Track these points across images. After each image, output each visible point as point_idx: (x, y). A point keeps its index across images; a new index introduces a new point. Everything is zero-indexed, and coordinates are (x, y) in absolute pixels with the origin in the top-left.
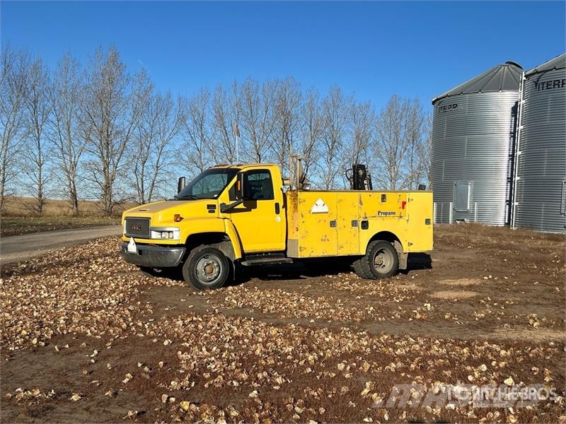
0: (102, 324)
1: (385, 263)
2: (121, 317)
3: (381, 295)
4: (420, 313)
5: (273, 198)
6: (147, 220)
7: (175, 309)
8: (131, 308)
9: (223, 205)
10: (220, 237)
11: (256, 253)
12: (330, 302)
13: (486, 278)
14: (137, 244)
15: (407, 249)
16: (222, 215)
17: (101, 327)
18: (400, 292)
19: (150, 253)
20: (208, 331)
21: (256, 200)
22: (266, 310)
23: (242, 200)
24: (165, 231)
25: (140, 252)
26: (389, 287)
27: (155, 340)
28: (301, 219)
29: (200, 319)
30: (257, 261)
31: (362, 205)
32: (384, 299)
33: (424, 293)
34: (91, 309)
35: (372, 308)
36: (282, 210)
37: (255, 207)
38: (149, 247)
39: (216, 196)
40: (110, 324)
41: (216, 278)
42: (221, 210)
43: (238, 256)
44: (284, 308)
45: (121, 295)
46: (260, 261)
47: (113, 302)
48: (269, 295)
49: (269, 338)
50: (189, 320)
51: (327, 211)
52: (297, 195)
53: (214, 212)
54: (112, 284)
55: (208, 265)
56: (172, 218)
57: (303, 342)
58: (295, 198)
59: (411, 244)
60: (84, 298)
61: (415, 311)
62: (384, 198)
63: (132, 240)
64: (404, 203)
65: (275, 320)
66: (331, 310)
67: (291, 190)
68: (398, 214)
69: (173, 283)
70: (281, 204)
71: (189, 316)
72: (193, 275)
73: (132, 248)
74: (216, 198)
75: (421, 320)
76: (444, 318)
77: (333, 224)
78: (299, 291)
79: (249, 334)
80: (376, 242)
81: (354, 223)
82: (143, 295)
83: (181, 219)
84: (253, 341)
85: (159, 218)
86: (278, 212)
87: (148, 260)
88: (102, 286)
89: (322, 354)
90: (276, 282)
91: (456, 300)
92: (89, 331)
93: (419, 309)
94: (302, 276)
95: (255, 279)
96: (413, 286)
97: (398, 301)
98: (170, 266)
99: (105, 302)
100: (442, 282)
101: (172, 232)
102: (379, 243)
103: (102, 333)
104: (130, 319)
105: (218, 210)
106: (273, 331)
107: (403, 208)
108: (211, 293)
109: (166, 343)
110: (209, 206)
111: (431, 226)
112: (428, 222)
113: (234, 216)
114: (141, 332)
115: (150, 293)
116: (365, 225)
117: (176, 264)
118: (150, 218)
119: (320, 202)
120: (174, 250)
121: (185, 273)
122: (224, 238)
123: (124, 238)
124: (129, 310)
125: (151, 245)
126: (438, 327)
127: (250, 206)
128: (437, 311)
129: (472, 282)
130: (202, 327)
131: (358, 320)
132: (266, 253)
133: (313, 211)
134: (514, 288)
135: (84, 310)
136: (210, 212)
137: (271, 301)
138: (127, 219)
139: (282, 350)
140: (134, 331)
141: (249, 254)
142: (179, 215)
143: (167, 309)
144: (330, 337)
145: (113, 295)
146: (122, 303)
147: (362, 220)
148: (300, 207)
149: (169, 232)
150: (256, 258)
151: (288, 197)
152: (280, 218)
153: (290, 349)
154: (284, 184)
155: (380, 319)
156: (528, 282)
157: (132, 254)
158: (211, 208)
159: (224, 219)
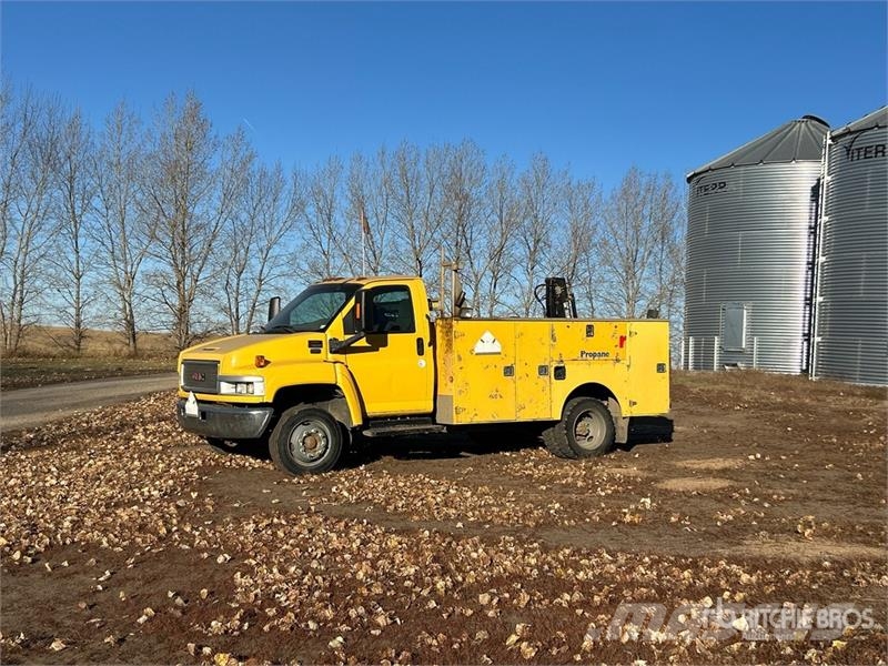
0: (130, 529)
1: (594, 432)
2: (162, 517)
3: (580, 484)
4: (632, 514)
5: (414, 331)
6: (214, 365)
7: (249, 506)
8: (181, 503)
9: (333, 341)
10: (328, 392)
11: (386, 417)
12: (495, 496)
13: (752, 457)
14: (198, 401)
15: (627, 411)
16: (331, 357)
17: (127, 533)
18: (612, 479)
19: (217, 416)
20: (291, 541)
21: (387, 333)
22: (392, 507)
23: (362, 334)
24: (241, 383)
25: (203, 414)
26: (595, 472)
27: (205, 555)
28: (457, 364)
29: (284, 522)
30: (387, 429)
31: (555, 341)
32: (582, 491)
33: (647, 481)
34: (117, 505)
35: (557, 506)
36: (428, 350)
37: (385, 345)
38: (217, 408)
39: (323, 327)
40: (142, 528)
41: (322, 455)
42: (331, 348)
43: (356, 421)
44: (420, 504)
45: (171, 482)
46: (392, 429)
47: (155, 493)
48: (401, 484)
49: (384, 553)
50: (266, 522)
51: (499, 350)
52: (451, 327)
53: (319, 352)
54: (161, 466)
55: (309, 435)
56: (253, 361)
57: (435, 559)
58: (449, 329)
59: (635, 403)
60: (113, 487)
61: (626, 510)
62: (590, 330)
63: (191, 396)
64: (623, 339)
65: (402, 524)
66: (494, 508)
67: (442, 318)
68: (612, 356)
69: (257, 463)
70: (427, 341)
71: (268, 516)
72: (285, 451)
73: (192, 409)
74: (323, 331)
75: (632, 524)
76: (668, 522)
77: (509, 371)
78: (452, 478)
79: (354, 546)
80: (579, 399)
81: (543, 370)
82: (206, 483)
83: (267, 363)
84: (358, 557)
85: (233, 361)
86: (421, 351)
87: (216, 428)
88: (143, 469)
89: (460, 579)
90: (420, 463)
91: (694, 493)
92: (104, 540)
93: (632, 507)
94: (462, 453)
95: (387, 458)
96: (633, 470)
97: (603, 494)
98: (249, 436)
99: (142, 494)
100: (680, 464)
101: (252, 383)
102: (583, 401)
103: (125, 543)
104: (175, 521)
105: (325, 348)
106: (393, 541)
107: (621, 346)
108: (312, 479)
109: (220, 560)
110: (311, 344)
111: (667, 374)
112: (661, 368)
113: (351, 358)
114: (186, 542)
115: (218, 480)
116: (560, 373)
117: (258, 433)
118: (219, 362)
119: (488, 336)
120: (254, 413)
121: (273, 448)
122: (337, 394)
123: (182, 393)
124: (178, 507)
125: (220, 404)
126: (655, 536)
127: (377, 343)
128: (660, 509)
129: (729, 463)
130: (282, 535)
131: (532, 524)
132: (403, 416)
133: (477, 351)
134: (793, 474)
135: (107, 506)
136: (312, 352)
137: (403, 492)
138: (185, 362)
139: (399, 571)
140: (176, 540)
141: (376, 418)
142: (262, 357)
143: (237, 505)
144: (480, 550)
145: (157, 483)
146: (169, 495)
147: (555, 365)
148: (456, 344)
149: (248, 383)
150: (387, 424)
151: (438, 329)
152: (425, 362)
153: (412, 571)
154: (431, 309)
155: (566, 522)
156: (817, 465)
157: (192, 418)
158: (315, 346)
159: (335, 363)
